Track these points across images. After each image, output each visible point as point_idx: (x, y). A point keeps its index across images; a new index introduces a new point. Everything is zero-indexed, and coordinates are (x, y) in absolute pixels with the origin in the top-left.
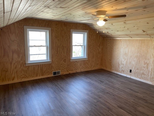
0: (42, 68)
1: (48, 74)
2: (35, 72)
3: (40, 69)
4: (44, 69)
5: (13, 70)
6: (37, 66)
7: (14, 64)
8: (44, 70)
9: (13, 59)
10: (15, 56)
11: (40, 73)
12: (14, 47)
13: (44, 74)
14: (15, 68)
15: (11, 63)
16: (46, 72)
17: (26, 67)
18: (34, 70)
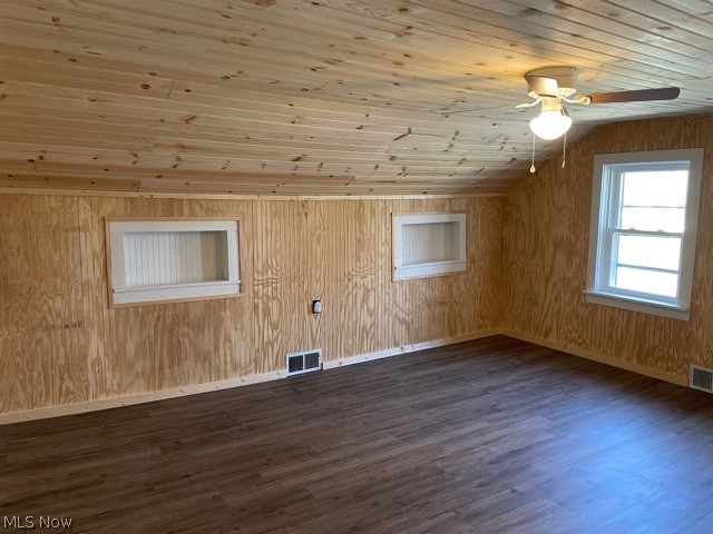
0: (645, 328)
1: (665, 366)
2: (614, 338)
3: (636, 331)
4: (652, 336)
5: (550, 305)
6: (626, 314)
7: (555, 284)
8: (651, 343)
9: (552, 269)
10: (561, 259)
11: (634, 347)
12: (561, 230)
13: (650, 359)
14: (556, 300)
15: (547, 281)
16: (661, 354)
17: (588, 305)
18: (612, 325)
